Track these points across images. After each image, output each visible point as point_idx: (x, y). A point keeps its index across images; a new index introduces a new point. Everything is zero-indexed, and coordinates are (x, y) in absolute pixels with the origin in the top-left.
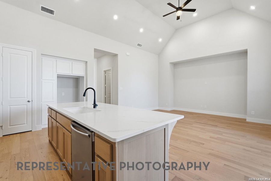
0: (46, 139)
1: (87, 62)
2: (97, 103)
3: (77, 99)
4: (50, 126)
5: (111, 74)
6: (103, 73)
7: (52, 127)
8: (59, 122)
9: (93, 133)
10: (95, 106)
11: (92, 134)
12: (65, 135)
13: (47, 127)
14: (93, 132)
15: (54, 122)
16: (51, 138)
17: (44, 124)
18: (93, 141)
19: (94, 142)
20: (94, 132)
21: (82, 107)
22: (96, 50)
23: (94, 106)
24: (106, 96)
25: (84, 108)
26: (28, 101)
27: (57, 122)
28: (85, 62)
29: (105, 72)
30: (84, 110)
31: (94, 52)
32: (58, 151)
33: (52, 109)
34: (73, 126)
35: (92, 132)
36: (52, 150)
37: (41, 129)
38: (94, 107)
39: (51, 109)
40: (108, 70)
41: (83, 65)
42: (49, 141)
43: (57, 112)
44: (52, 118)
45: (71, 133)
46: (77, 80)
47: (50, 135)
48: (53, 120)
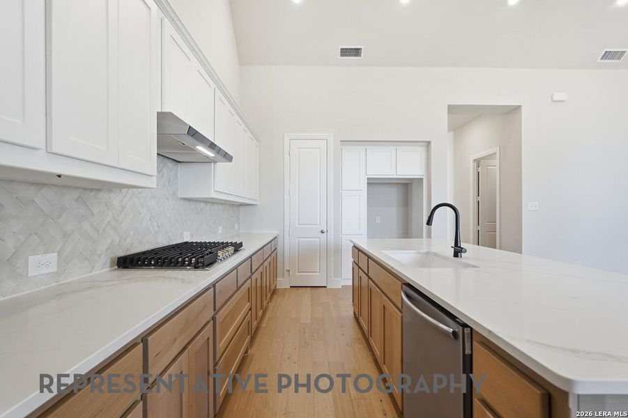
0: (347, 309)
1: (429, 143)
2: (463, 245)
3: (406, 231)
4: (356, 284)
5: (497, 168)
6: (472, 165)
7: (360, 287)
8: (374, 279)
9: (467, 331)
10: (458, 251)
11: (465, 332)
12: (386, 311)
13: (351, 284)
14: (468, 326)
15: (365, 278)
16: (357, 310)
17: (345, 278)
18: (468, 352)
19: (471, 355)
20: (472, 329)
21: (422, 251)
22: (452, 109)
23: (455, 252)
24: (479, 228)
25: (428, 253)
26: (322, 232)
27: (369, 278)
28: (426, 144)
29: (478, 162)
30: (428, 259)
31: (448, 113)
32: (372, 341)
33: (359, 250)
34: (408, 296)
35: (465, 325)
36: (360, 336)
37: (341, 287)
38: (456, 255)
39: (357, 250)
40: (484, 158)
41: (419, 152)
42: (355, 314)
43: (369, 257)
44: (359, 267)
45: (401, 312)
46: (407, 188)
47: (356, 301)
48: (362, 274)
